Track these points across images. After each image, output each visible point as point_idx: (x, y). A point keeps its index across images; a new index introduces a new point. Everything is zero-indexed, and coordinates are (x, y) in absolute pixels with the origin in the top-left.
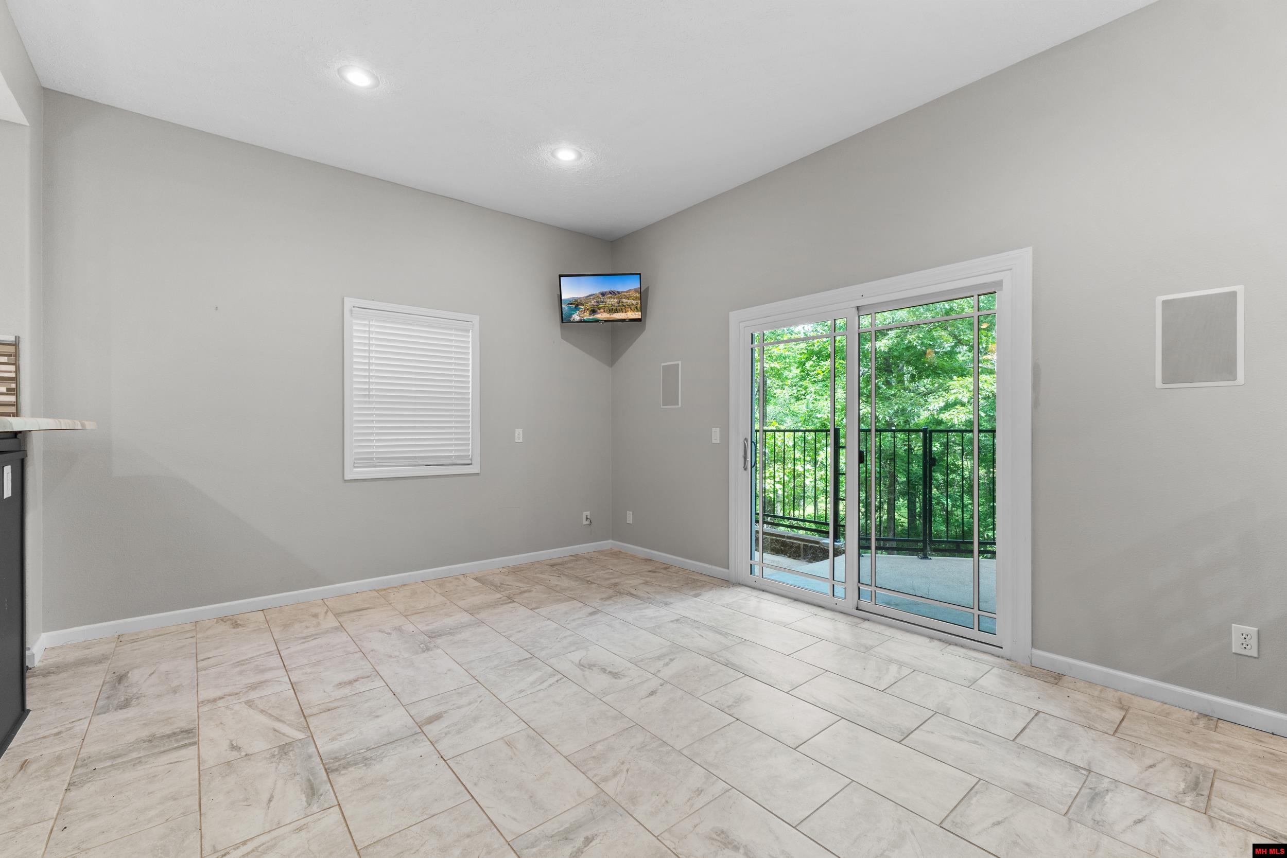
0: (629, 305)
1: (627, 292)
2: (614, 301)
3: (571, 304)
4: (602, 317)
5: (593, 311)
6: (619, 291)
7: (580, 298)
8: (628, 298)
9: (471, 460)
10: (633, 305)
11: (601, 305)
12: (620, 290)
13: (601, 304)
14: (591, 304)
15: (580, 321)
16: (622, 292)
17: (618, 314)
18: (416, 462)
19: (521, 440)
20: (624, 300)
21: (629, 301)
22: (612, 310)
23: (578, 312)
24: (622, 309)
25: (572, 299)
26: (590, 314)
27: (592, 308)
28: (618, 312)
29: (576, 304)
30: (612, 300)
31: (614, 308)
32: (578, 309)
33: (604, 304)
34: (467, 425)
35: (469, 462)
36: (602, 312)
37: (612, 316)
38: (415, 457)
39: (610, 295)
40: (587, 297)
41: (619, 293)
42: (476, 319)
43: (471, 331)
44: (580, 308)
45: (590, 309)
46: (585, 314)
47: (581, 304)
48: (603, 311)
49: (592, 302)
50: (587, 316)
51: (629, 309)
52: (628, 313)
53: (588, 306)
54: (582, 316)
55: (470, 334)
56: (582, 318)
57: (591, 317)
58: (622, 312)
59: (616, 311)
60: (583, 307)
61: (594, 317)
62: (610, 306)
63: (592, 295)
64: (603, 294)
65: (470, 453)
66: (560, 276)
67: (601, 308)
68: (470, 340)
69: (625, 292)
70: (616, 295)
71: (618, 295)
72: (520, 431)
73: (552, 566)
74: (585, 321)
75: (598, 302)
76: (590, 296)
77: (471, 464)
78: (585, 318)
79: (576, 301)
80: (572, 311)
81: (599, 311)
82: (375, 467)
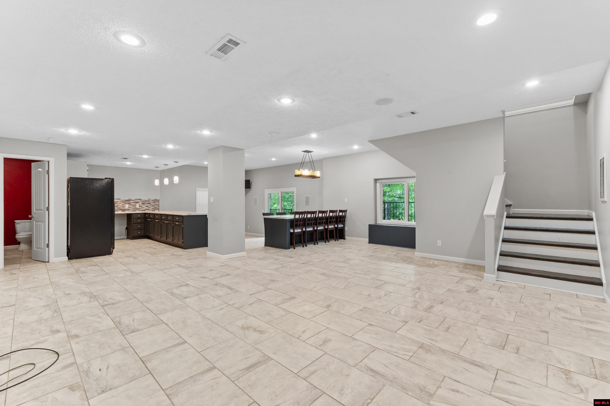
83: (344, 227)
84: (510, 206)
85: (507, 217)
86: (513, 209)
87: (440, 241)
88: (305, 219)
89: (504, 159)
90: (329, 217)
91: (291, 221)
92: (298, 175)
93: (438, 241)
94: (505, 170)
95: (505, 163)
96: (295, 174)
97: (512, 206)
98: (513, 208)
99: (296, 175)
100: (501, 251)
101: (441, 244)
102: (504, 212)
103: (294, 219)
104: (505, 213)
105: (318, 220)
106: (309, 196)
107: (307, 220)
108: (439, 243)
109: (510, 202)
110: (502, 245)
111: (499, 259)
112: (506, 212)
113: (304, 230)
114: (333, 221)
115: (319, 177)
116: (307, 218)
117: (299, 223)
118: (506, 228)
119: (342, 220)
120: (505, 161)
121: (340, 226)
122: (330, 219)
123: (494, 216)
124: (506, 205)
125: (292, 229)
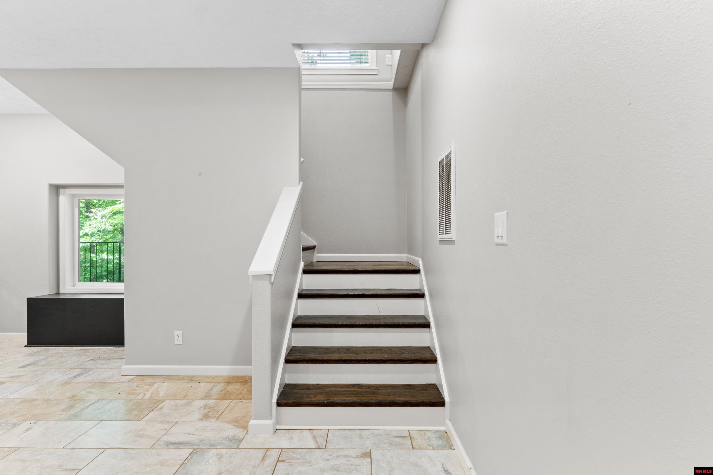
84: (313, 248)
85: (305, 272)
86: (317, 255)
87: (180, 333)
89: (300, 157)
93: (176, 333)
94: (301, 179)
95: (301, 163)
97: (316, 248)
98: (318, 253)
100: (291, 350)
101: (181, 338)
102: (301, 261)
104: (302, 264)
108: (178, 337)
109: (311, 242)
110: (293, 334)
111: (284, 371)
112: (302, 261)
118: (302, 296)
120: (302, 160)
123: (271, 275)
124: (303, 248)
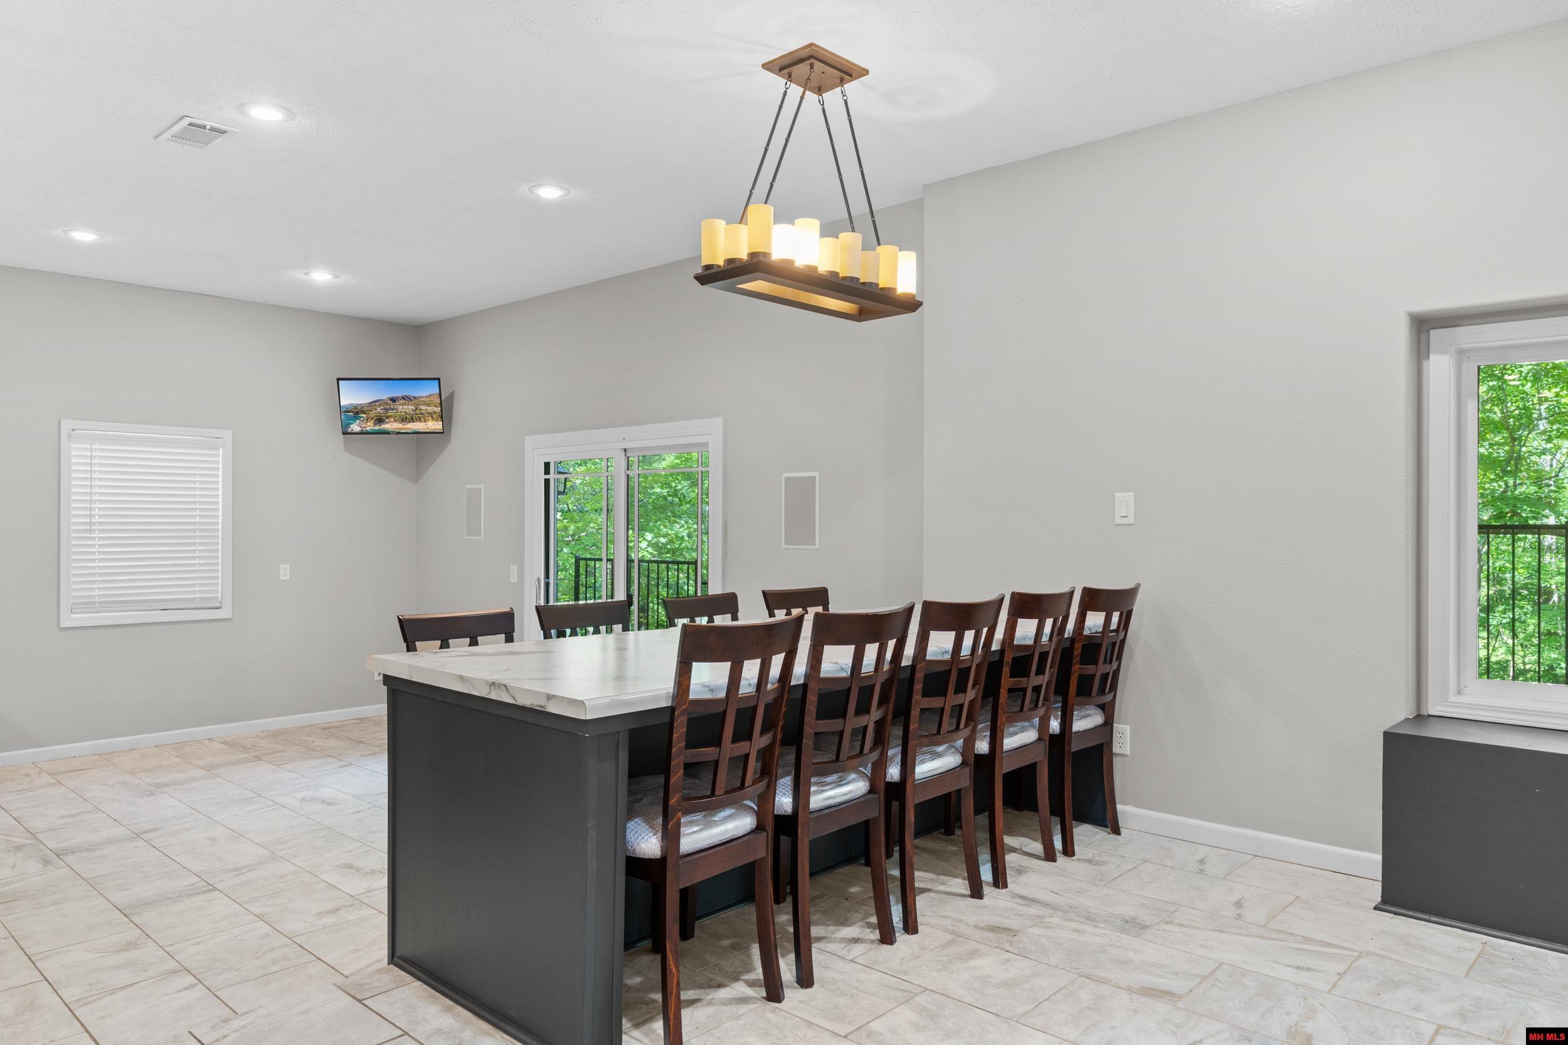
0: (429, 413)
1: (427, 397)
2: (409, 408)
3: (349, 412)
4: (392, 427)
5: (380, 420)
6: (415, 396)
7: (360, 405)
8: (429, 405)
9: (221, 603)
10: (435, 412)
11: (390, 413)
12: (417, 395)
13: (390, 411)
14: (376, 411)
15: (361, 433)
16: (420, 397)
17: (414, 424)
18: (150, 606)
19: (288, 578)
20: (422, 407)
21: (429, 409)
22: (404, 420)
23: (358, 421)
24: (420, 418)
25: (349, 406)
26: (375, 424)
27: (378, 416)
28: (414, 422)
29: (356, 412)
30: (406, 407)
31: (409, 417)
32: (359, 418)
33: (395, 411)
34: (215, 561)
35: (218, 605)
36: (392, 422)
37: (405, 426)
38: (148, 601)
39: (402, 401)
40: (372, 403)
41: (415, 398)
42: (228, 435)
43: (221, 449)
44: (362, 417)
45: (375, 418)
46: (368, 424)
47: (363, 412)
48: (393, 420)
49: (379, 409)
50: (370, 426)
51: (430, 418)
52: (427, 423)
53: (373, 414)
54: (364, 426)
55: (220, 452)
56: (364, 429)
57: (377, 428)
58: (420, 421)
59: (412, 420)
60: (365, 416)
61: (381, 427)
62: (403, 414)
63: (377, 401)
64: (393, 400)
65: (219, 595)
66: (338, 380)
67: (391, 416)
68: (220, 459)
69: (424, 397)
70: (411, 400)
71: (416, 401)
72: (287, 566)
73: (324, 729)
74: (367, 433)
75: (386, 410)
76: (375, 402)
77: (221, 607)
78: (368, 429)
79: (355, 407)
80: (350, 420)
81: (387, 420)
82: (97, 612)
83: (1108, 724)
88: (799, 695)
90: (1008, 658)
91: (633, 733)
92: (730, 261)
96: (705, 262)
99: (708, 267)
103: (671, 710)
105: (917, 697)
106: (815, 477)
107: (812, 707)
113: (784, 802)
114: (1036, 689)
115: (911, 305)
116: (813, 686)
117: (730, 749)
119: (1105, 677)
121: (1085, 721)
122: (1013, 675)
125: (649, 821)
